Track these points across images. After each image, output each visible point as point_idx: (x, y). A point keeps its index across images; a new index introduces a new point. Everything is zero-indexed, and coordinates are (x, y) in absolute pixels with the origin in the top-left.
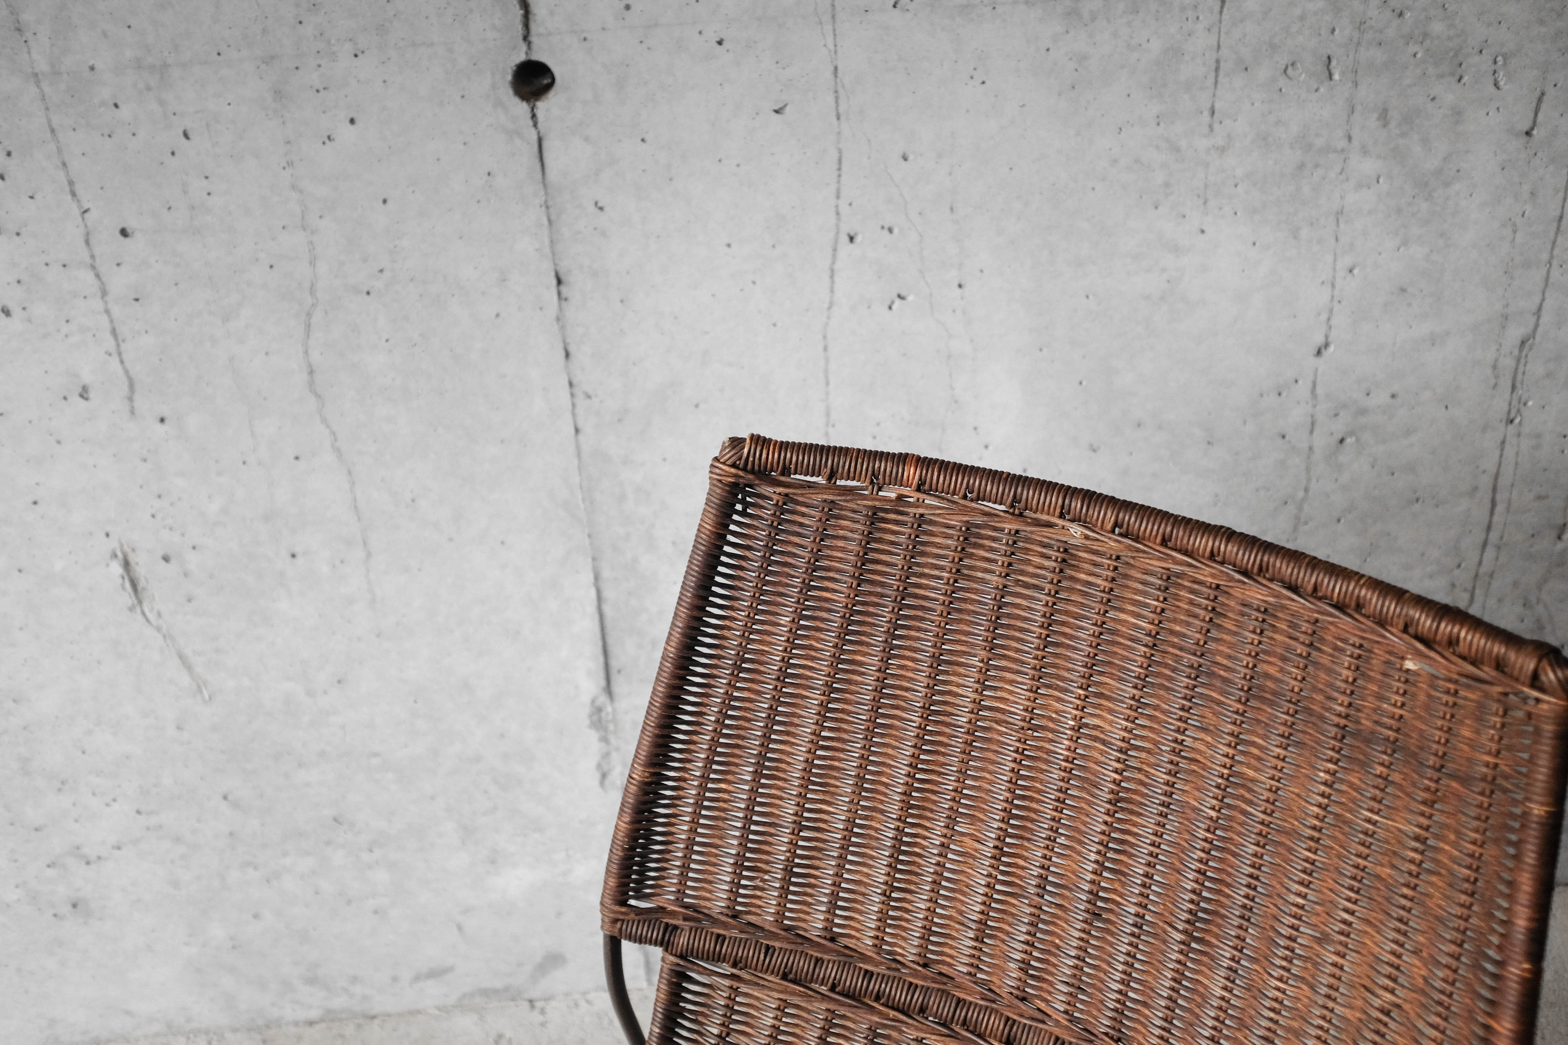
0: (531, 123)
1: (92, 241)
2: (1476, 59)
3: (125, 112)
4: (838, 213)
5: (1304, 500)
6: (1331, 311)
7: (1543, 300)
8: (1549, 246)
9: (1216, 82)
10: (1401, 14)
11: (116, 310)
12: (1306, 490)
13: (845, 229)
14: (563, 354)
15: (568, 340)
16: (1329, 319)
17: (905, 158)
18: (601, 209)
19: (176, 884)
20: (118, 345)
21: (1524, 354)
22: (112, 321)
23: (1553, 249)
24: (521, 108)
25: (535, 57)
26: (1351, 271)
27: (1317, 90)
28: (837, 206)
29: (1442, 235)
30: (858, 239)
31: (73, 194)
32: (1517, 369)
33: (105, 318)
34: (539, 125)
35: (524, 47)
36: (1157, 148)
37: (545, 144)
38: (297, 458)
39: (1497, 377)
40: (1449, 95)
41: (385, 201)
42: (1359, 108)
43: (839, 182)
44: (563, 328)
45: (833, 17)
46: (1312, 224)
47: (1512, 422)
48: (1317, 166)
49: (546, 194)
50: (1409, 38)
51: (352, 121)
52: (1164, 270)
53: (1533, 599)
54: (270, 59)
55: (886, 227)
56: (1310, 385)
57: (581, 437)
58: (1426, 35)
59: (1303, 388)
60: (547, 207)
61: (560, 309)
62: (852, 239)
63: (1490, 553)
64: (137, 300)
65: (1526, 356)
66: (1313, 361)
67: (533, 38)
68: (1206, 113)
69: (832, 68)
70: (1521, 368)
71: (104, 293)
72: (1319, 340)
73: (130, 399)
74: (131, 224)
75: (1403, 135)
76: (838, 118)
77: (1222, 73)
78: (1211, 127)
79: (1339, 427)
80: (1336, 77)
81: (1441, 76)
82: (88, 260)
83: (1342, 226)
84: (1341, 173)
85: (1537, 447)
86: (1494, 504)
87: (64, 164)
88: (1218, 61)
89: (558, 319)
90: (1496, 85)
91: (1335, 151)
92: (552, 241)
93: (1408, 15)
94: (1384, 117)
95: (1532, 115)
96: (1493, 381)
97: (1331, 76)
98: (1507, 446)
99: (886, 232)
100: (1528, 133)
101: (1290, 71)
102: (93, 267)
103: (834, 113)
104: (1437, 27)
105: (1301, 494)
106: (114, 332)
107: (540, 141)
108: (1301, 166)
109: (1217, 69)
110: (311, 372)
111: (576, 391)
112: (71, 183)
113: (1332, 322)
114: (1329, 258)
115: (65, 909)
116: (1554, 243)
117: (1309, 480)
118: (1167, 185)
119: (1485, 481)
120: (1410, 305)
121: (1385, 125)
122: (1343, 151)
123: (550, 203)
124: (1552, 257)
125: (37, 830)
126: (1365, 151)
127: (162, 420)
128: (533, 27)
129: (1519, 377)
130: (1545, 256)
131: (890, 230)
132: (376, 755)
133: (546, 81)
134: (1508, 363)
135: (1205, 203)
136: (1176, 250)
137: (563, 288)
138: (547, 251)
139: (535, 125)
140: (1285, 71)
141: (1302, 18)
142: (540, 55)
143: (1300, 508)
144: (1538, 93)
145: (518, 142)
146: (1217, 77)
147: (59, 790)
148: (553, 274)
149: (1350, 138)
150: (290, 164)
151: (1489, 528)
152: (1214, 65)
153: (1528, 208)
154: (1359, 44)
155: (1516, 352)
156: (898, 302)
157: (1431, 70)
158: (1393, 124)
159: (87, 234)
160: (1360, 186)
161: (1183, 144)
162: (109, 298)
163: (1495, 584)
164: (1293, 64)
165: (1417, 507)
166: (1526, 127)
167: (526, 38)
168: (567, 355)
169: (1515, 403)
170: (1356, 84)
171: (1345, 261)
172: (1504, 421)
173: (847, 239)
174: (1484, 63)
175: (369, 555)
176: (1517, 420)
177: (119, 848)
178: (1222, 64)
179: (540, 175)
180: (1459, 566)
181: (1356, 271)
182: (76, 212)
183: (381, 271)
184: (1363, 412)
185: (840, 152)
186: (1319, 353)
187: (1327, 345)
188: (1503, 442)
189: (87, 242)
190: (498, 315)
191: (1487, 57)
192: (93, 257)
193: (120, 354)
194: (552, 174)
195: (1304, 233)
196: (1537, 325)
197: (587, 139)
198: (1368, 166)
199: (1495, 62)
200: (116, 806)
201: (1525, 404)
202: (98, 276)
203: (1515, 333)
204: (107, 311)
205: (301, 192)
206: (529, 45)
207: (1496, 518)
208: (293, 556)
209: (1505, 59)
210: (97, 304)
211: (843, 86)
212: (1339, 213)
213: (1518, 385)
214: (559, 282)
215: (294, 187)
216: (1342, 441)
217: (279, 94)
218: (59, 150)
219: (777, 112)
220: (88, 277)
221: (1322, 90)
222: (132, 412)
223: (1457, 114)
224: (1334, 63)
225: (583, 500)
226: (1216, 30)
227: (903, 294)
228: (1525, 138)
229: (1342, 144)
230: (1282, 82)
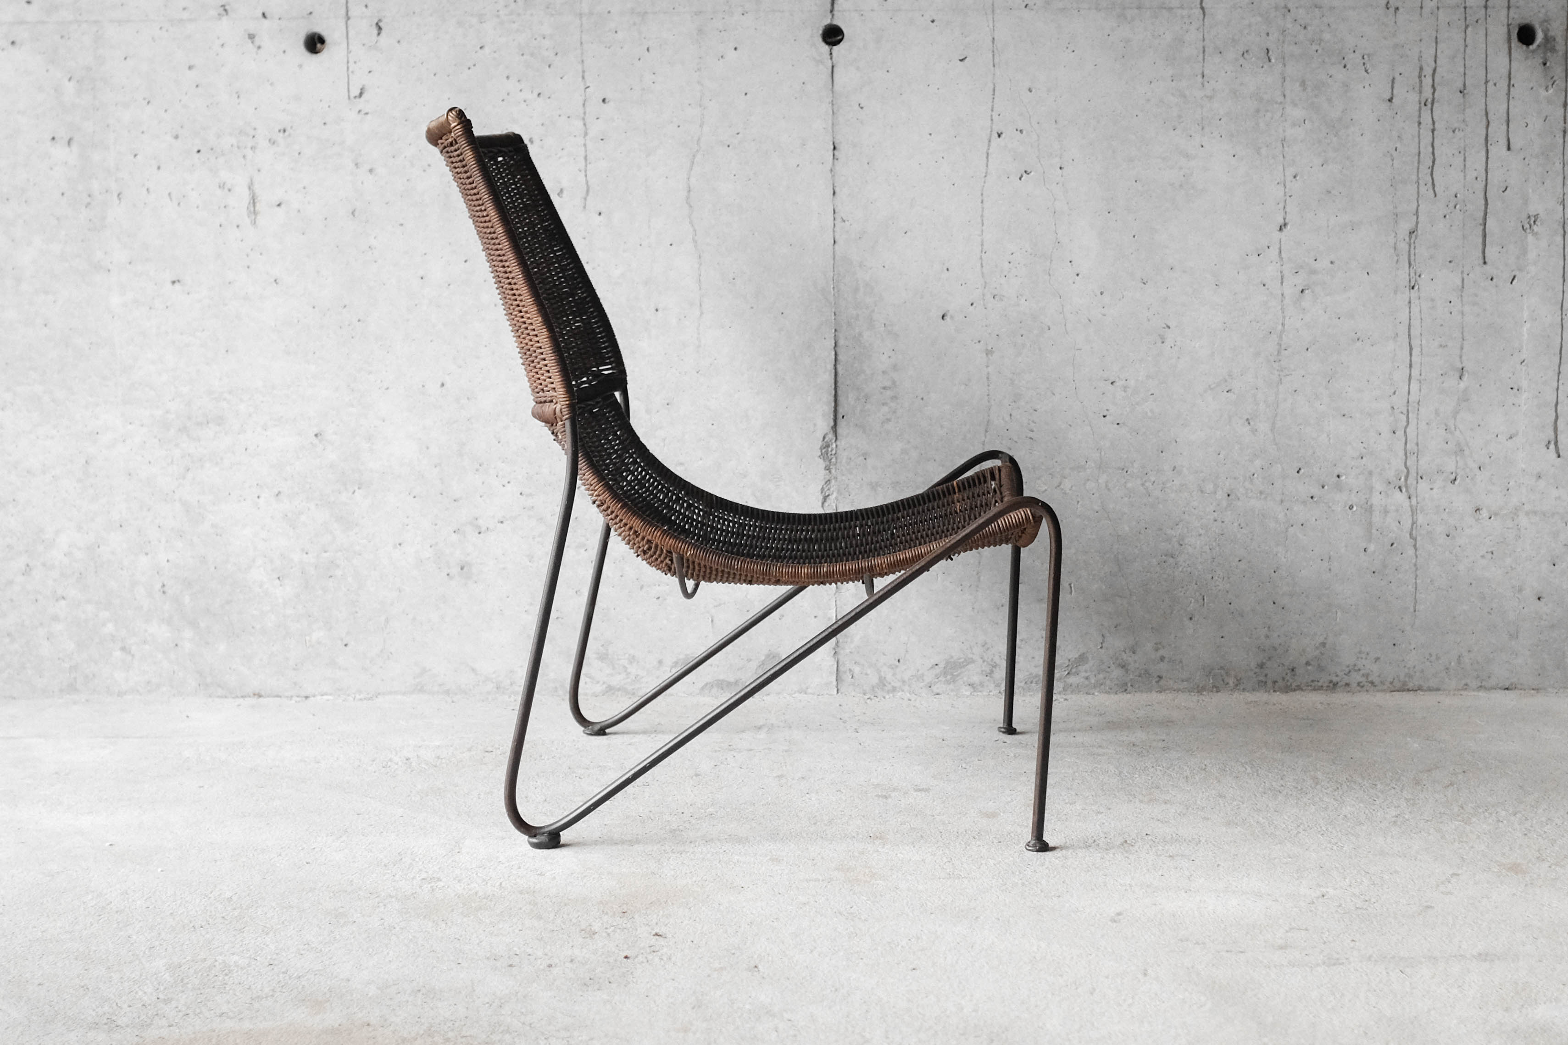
0: (829, 57)
1: (587, 104)
2: (1352, 55)
3: (620, 34)
4: (992, 120)
5: (1282, 331)
6: (1285, 201)
7: (1418, 206)
8: (1415, 171)
9: (1204, 59)
10: (1305, 28)
11: (590, 145)
12: (1283, 325)
13: (996, 129)
14: (832, 192)
15: (836, 185)
16: (1284, 207)
17: (1030, 90)
18: (862, 108)
19: (531, 558)
20: (586, 166)
21: (1412, 241)
22: (586, 151)
23: (1418, 172)
24: (826, 48)
25: (835, 22)
26: (1295, 177)
27: (1262, 67)
28: (992, 116)
29: (1348, 158)
30: (1003, 136)
31: (583, 78)
32: (1409, 251)
33: (583, 148)
34: (834, 59)
35: (830, 16)
36: (1172, 94)
37: (835, 69)
38: (671, 245)
39: (1398, 255)
40: (1340, 74)
41: (746, 94)
42: (1288, 79)
43: (993, 102)
44: (833, 176)
45: (993, 11)
46: (1267, 146)
47: (1413, 288)
48: (1267, 111)
49: (833, 97)
50: (1312, 41)
51: (736, 49)
52: (1181, 168)
53: (1451, 424)
54: (698, 13)
55: (1019, 129)
56: (1278, 251)
57: (836, 245)
58: (1321, 40)
59: (1274, 251)
60: (833, 104)
61: (833, 164)
62: (999, 136)
63: (1414, 386)
64: (602, 140)
65: (1414, 243)
66: (1277, 235)
67: (835, 13)
68: (1200, 76)
69: (991, 39)
70: (1412, 252)
71: (586, 134)
72: (1281, 221)
73: (585, 199)
74: (608, 96)
75: (1316, 96)
76: (994, 66)
77: (1206, 53)
78: (1203, 84)
79: (1300, 281)
80: (1273, 61)
81: (1332, 64)
82: (582, 115)
83: (1286, 149)
84: (1282, 116)
85: (1433, 308)
86: (1411, 349)
87: (583, 61)
88: (1204, 47)
89: (831, 170)
90: (1366, 71)
91: (1276, 103)
92: (833, 124)
93: (1309, 28)
94: (1303, 84)
95: (1390, 91)
96: (1396, 258)
97: (1270, 60)
98: (1412, 305)
99: (1019, 132)
100: (1390, 100)
101: (1245, 54)
102: (584, 119)
103: (991, 64)
104: (1327, 36)
105: (1280, 327)
106: (586, 158)
107: (833, 67)
108: (1258, 111)
109: (1204, 52)
110: (689, 191)
111: (836, 216)
112: (584, 72)
113: (1287, 210)
114: (1281, 168)
115: (455, 570)
116: (1418, 169)
117: (1284, 317)
118: (1180, 117)
119: (1403, 330)
120: (1334, 201)
121: (1304, 90)
122: (1281, 103)
123: (834, 102)
124: (1418, 178)
125: (455, 500)
126: (1295, 105)
127: (600, 214)
128: (836, 6)
129: (1412, 257)
130: (1414, 178)
131: (1021, 131)
132: (682, 464)
133: (840, 37)
134: (1403, 246)
135: (1203, 129)
136: (1187, 156)
137: (836, 152)
138: (830, 129)
139: (831, 58)
140: (1243, 54)
141: (1250, 26)
142: (838, 22)
143: (1281, 337)
144: (1391, 78)
145: (821, 67)
146: (1204, 56)
147: (477, 470)
148: (832, 143)
149: (1284, 96)
150: (699, 70)
151: (1411, 366)
152: (1202, 49)
153: (1398, 145)
154: (1283, 42)
155: (1407, 239)
156: (1025, 175)
157: (1327, 60)
158: (1309, 89)
159: (585, 101)
160: (1294, 125)
161: (1187, 93)
162: (587, 137)
163: (1422, 410)
164: (1247, 51)
165: (1359, 344)
166: (1389, 97)
167: (832, 11)
168: (834, 193)
169: (1412, 274)
170: (1285, 65)
171: (1290, 172)
172: (1408, 287)
173: (997, 135)
174: (1358, 56)
175: (702, 313)
176: (1416, 288)
177: (502, 522)
178: (1206, 49)
179: (831, 87)
180: (1394, 393)
181: (1298, 178)
182: (583, 87)
183: (738, 134)
184: (1313, 272)
185: (994, 85)
186: (1281, 229)
187: (1285, 225)
188: (1410, 302)
189: (584, 105)
190: (798, 165)
191: (1358, 55)
192: (585, 113)
193: (586, 171)
194: (836, 87)
195: (1264, 151)
196: (1417, 223)
197: (858, 69)
198: (1297, 113)
199: (1363, 58)
200: (509, 487)
201: (1420, 276)
202: (585, 124)
203: (1406, 226)
204: (585, 145)
205: (702, 85)
206: (833, 15)
207: (1413, 358)
208: (657, 310)
209: (1369, 57)
210: (581, 141)
211: (997, 49)
212: (1283, 140)
213: (1412, 262)
214: (834, 148)
215: (699, 82)
216: (1302, 291)
217: (700, 31)
218: (582, 54)
219: (961, 60)
220: (580, 124)
221: (1265, 66)
222: (584, 207)
223: (1346, 85)
224: (1270, 53)
225: (834, 288)
226: (1201, 30)
227: (1029, 171)
228: (1389, 103)
229: (1280, 99)
230: (1242, 61)
